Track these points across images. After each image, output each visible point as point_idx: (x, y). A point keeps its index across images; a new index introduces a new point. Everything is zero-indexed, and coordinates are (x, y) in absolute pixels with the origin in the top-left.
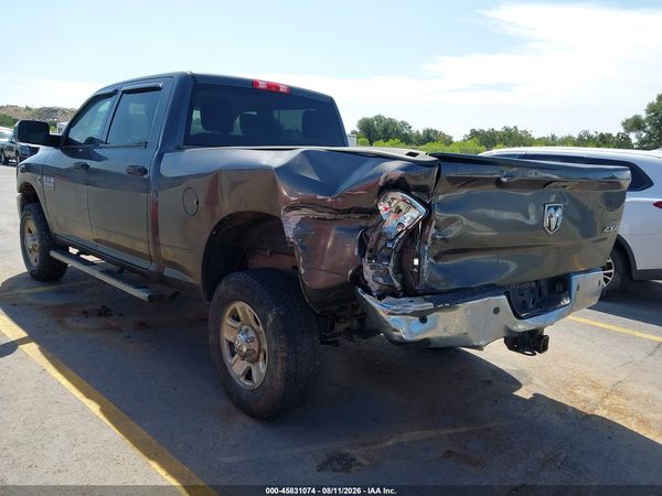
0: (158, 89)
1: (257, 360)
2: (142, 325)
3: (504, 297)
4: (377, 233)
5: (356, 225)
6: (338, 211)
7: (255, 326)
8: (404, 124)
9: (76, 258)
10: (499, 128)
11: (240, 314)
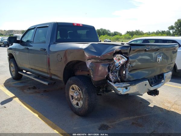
0: (47, 27)
1: (80, 100)
2: (45, 91)
3: (148, 81)
4: (113, 65)
5: (107, 63)
6: (102, 60)
7: (79, 91)
8: (108, 30)
9: (25, 73)
10: (134, 31)
11: (74, 88)
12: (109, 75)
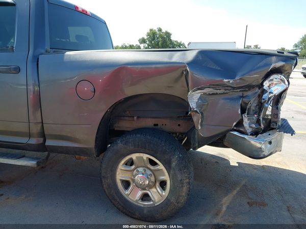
1: (152, 187)
12: (242, 119)
